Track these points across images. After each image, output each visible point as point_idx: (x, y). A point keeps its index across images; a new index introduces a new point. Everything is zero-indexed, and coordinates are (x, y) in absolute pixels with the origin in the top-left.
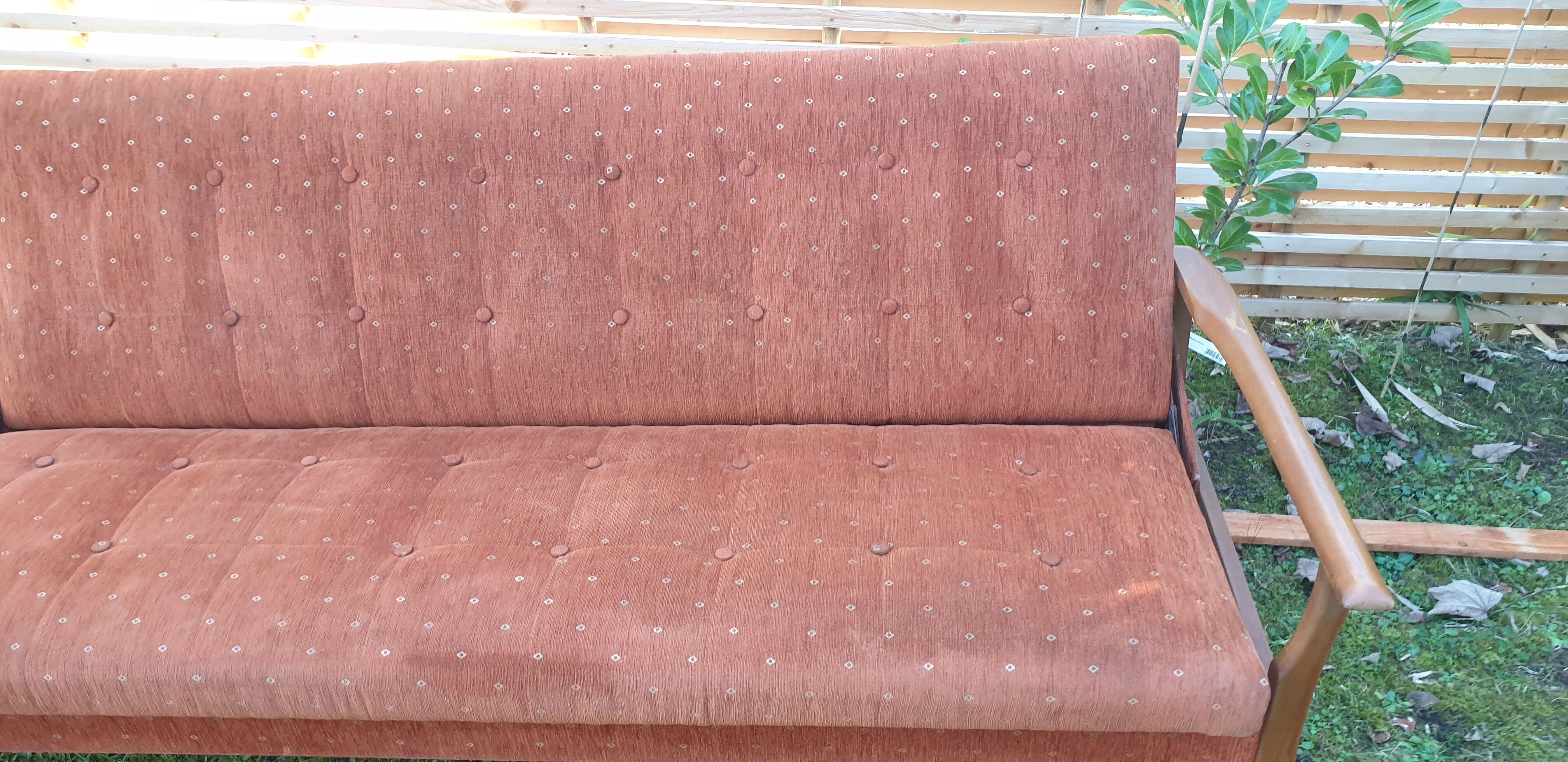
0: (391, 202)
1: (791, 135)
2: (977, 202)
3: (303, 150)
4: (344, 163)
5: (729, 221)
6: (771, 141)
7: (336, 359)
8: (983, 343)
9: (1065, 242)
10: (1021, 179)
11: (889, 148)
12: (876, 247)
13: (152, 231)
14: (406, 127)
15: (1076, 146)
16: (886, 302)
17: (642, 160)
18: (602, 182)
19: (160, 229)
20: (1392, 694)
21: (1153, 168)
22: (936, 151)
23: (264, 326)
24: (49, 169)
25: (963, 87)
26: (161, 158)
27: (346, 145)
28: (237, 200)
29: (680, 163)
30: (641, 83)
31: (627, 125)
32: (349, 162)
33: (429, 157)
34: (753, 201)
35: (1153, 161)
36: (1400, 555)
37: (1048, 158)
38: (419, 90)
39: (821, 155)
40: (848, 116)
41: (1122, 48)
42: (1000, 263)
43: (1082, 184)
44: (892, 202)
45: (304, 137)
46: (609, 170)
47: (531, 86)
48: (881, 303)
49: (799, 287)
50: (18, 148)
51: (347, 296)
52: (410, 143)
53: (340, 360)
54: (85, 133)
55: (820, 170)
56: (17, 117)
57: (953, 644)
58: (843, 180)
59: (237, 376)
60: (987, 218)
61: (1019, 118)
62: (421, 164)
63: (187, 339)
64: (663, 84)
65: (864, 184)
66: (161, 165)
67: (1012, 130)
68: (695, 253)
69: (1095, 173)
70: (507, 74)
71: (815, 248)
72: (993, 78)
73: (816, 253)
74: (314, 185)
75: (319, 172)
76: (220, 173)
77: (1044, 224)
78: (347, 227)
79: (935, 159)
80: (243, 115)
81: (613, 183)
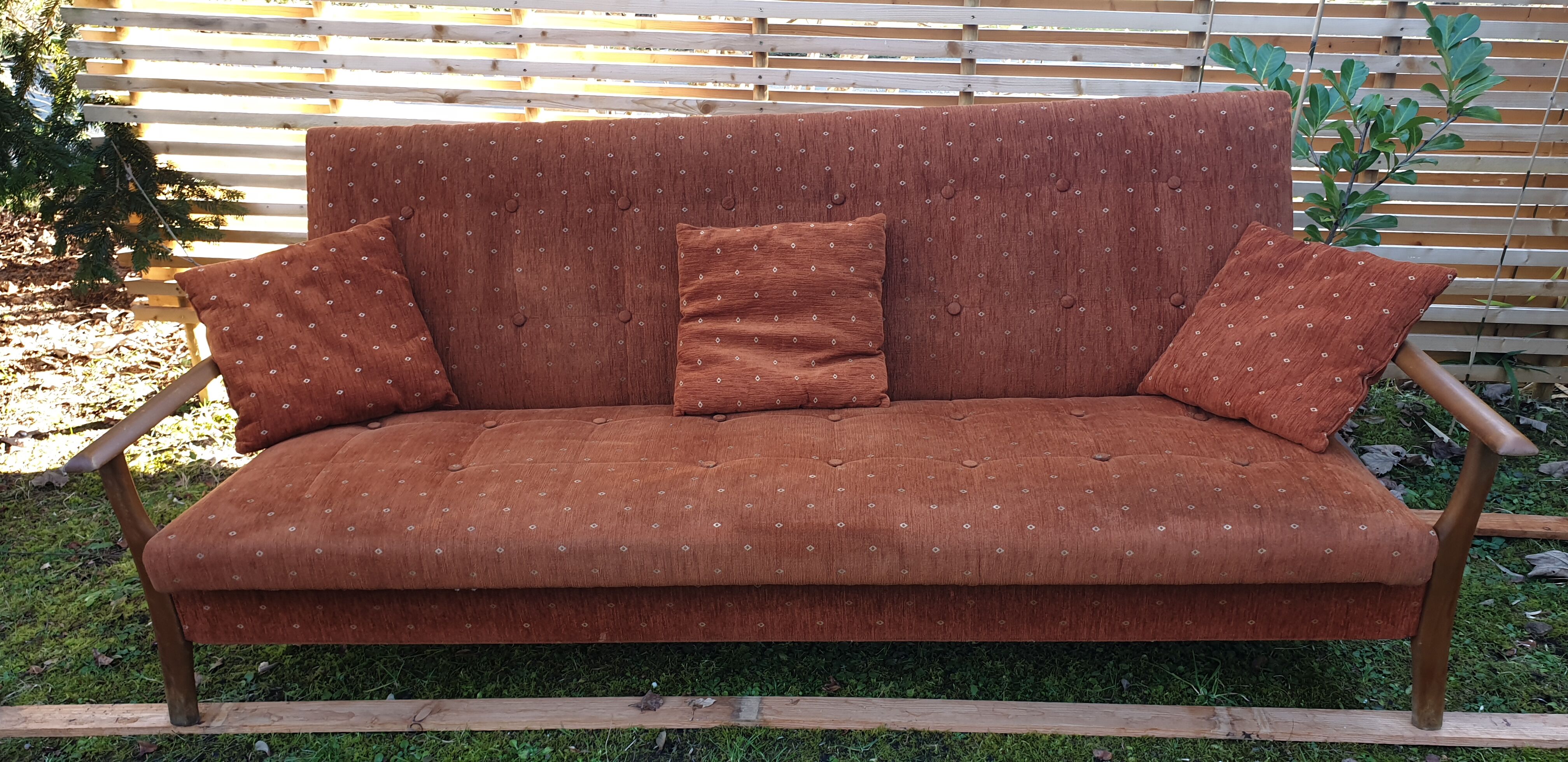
0: (659, 224)
1: (985, 166)
2: (1139, 216)
3: (588, 183)
4: (620, 194)
5: (934, 235)
6: (968, 171)
7: (606, 352)
8: (1146, 331)
9: (1211, 248)
10: (1173, 198)
11: (1065, 174)
12: (1056, 252)
13: (459, 248)
14: (673, 165)
15: (1216, 173)
16: (1065, 298)
17: (863, 188)
18: (830, 206)
19: (465, 246)
20: (1510, 627)
21: (1277, 191)
22: (1104, 177)
23: (547, 326)
24: (375, 200)
25: (1124, 128)
26: (469, 190)
27: (623, 180)
28: (531, 224)
29: (894, 190)
30: (862, 129)
31: (851, 161)
32: (625, 193)
33: (691, 189)
34: (953, 219)
35: (1276, 185)
36: (1494, 539)
37: (1193, 182)
38: (681, 137)
39: (1010, 180)
40: (1032, 150)
41: (1246, 99)
42: (1159, 264)
43: (1222, 201)
44: (1069, 217)
45: (587, 173)
46: (837, 196)
47: (772, 133)
48: (1060, 299)
49: (992, 286)
50: (351, 184)
51: (618, 301)
52: (676, 177)
53: (610, 353)
54: (407, 171)
55: (1010, 192)
56: (350, 160)
57: (1180, 512)
58: (1028, 199)
59: (520, 368)
60: (1148, 229)
61: (1170, 151)
62: (684, 194)
63: (481, 337)
64: (879, 129)
65: (1045, 203)
66: (468, 195)
67: (1164, 160)
68: (906, 260)
69: (1232, 194)
70: (752, 124)
71: (1006, 254)
72: (1147, 121)
73: (1007, 258)
74: (595, 211)
75: (600, 201)
76: (517, 201)
77: (1193, 233)
78: (622, 245)
79: (1104, 183)
80: (537, 156)
81: (838, 208)
